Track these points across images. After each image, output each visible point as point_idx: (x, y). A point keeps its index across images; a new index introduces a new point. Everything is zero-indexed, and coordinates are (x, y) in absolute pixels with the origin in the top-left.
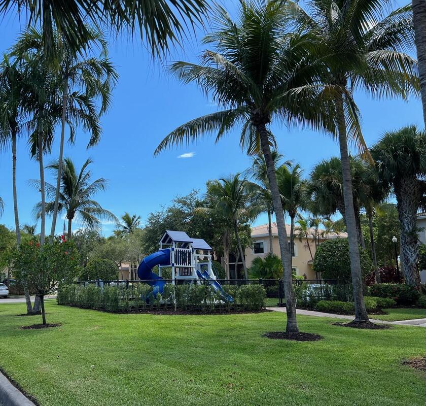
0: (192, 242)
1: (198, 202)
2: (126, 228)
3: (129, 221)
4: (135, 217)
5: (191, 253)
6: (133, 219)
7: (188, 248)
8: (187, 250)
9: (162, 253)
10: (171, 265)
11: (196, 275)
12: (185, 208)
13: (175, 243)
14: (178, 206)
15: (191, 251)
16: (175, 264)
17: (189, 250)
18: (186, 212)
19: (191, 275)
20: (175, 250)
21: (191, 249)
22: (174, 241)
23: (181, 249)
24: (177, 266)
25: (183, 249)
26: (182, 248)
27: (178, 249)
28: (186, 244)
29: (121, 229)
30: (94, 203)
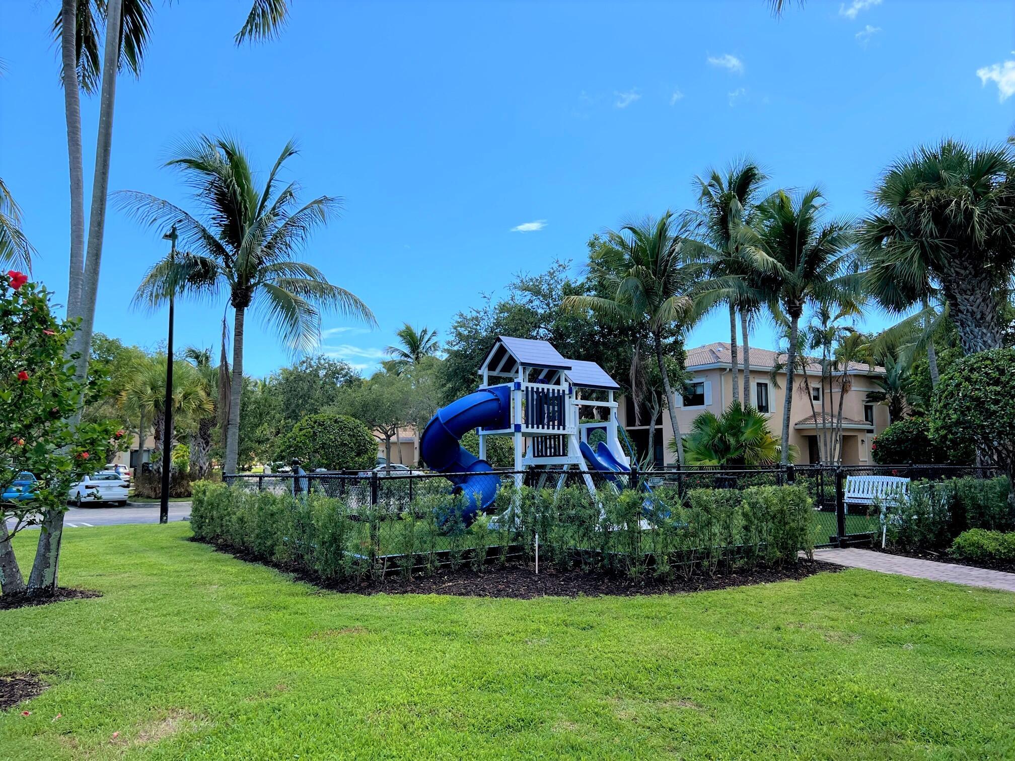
0: (569, 368)
1: (569, 286)
2: (406, 356)
3: (413, 341)
4: (425, 332)
5: (567, 397)
6: (422, 337)
7: (558, 383)
8: (556, 387)
9: (489, 396)
10: (512, 429)
11: (579, 454)
12: (536, 303)
13: (524, 369)
14: (522, 299)
15: (567, 392)
16: (523, 427)
17: (561, 388)
18: (540, 311)
19: (564, 455)
20: (523, 388)
21: (564, 386)
22: (523, 364)
23: (540, 386)
24: (530, 430)
25: (546, 386)
26: (542, 382)
27: (530, 385)
28: (552, 374)
29: (396, 357)
30: (308, 271)
